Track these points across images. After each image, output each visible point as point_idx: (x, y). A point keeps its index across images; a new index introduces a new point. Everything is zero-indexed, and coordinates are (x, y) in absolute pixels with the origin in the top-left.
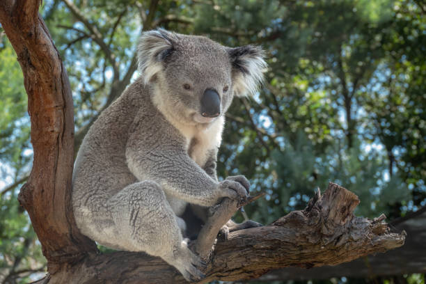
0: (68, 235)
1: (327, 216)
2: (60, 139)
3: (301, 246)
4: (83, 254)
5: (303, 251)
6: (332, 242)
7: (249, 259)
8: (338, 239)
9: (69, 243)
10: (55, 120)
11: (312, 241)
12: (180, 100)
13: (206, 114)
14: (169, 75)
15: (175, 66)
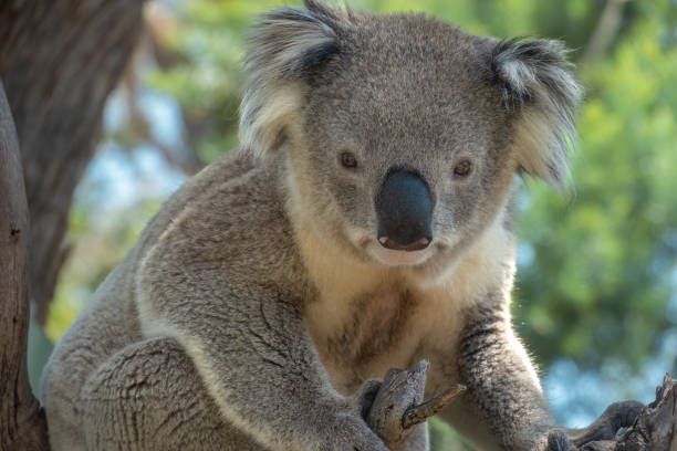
12: (331, 196)
13: (392, 242)
14: (313, 123)
15: (329, 97)
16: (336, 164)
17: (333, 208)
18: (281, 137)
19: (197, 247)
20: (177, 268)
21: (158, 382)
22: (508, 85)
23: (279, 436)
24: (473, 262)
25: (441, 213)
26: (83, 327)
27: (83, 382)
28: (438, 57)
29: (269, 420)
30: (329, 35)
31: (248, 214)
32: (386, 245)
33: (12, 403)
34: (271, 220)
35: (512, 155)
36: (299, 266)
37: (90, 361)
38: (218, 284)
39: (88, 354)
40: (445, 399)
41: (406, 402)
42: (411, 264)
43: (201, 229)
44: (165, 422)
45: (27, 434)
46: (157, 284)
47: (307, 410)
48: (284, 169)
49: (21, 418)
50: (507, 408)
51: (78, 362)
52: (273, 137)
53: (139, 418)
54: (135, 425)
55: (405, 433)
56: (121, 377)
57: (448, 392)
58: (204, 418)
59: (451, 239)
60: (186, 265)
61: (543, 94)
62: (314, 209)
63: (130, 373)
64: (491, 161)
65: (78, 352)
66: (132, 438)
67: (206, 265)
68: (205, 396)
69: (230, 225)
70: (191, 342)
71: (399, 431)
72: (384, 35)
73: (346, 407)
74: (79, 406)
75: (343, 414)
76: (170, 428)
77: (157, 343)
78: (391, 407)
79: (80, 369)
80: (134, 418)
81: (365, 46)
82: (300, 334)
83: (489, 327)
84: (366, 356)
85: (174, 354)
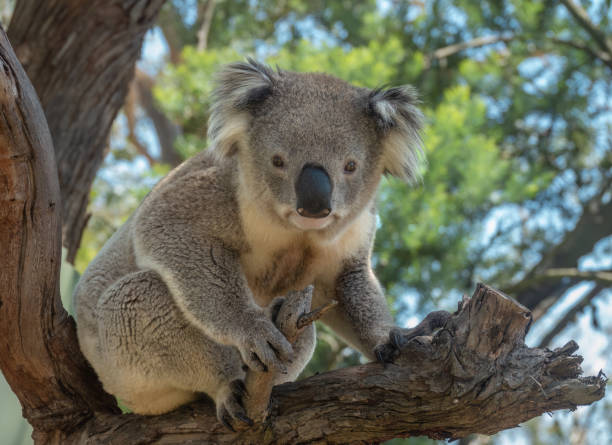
0: (54, 381)
1: (464, 344)
2: (28, 213)
3: (418, 398)
4: (82, 414)
5: (423, 408)
6: (472, 391)
7: (334, 422)
8: (483, 385)
9: (57, 395)
10: (15, 180)
11: (436, 389)
12: (267, 185)
13: (306, 212)
14: (255, 139)
15: (265, 123)
16: (270, 164)
17: (268, 193)
18: (234, 149)
19: (173, 210)
20: (160, 221)
21: (144, 299)
22: (380, 116)
23: (219, 331)
24: (351, 233)
25: (337, 195)
26: (100, 262)
27: (98, 297)
28: (335, 98)
29: (214, 321)
30: (265, 81)
31: (209, 196)
32: (302, 214)
33: (50, 313)
34: (225, 202)
35: (381, 161)
36: (240, 232)
37: (104, 284)
38: (184, 234)
39: (102, 279)
40: (324, 309)
41: (300, 311)
42: (317, 228)
43: (178, 199)
44: (150, 324)
45: (60, 332)
46: (146, 233)
47: (238, 316)
48: (237, 170)
49: (56, 323)
50: (364, 315)
51: (96, 284)
52: (228, 147)
53: (133, 321)
54: (130, 326)
55: (299, 331)
56: (121, 295)
57: (326, 305)
58: (175, 322)
59: (342, 212)
60: (165, 220)
61: (402, 122)
62: (255, 195)
63: (127, 293)
64: (368, 164)
65: (96, 278)
66: (128, 334)
67: (179, 221)
68: (175, 307)
69: (197, 200)
70: (166, 272)
71: (295, 330)
72: (300, 85)
73: (262, 315)
74: (96, 312)
75: (260, 320)
76: (152, 328)
77: (144, 274)
78: (290, 315)
79: (97, 288)
80: (129, 322)
81: (288, 91)
82: (235, 268)
83: (358, 269)
84: (279, 288)
85: (154, 281)
